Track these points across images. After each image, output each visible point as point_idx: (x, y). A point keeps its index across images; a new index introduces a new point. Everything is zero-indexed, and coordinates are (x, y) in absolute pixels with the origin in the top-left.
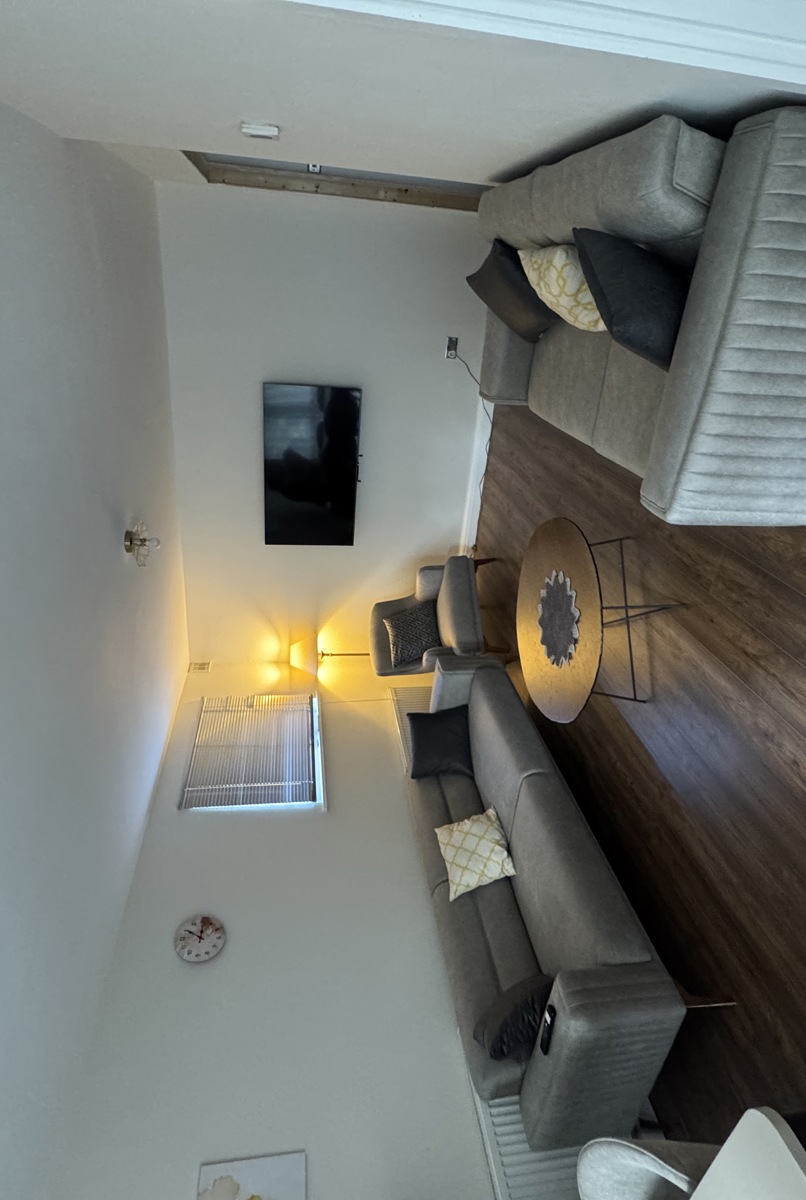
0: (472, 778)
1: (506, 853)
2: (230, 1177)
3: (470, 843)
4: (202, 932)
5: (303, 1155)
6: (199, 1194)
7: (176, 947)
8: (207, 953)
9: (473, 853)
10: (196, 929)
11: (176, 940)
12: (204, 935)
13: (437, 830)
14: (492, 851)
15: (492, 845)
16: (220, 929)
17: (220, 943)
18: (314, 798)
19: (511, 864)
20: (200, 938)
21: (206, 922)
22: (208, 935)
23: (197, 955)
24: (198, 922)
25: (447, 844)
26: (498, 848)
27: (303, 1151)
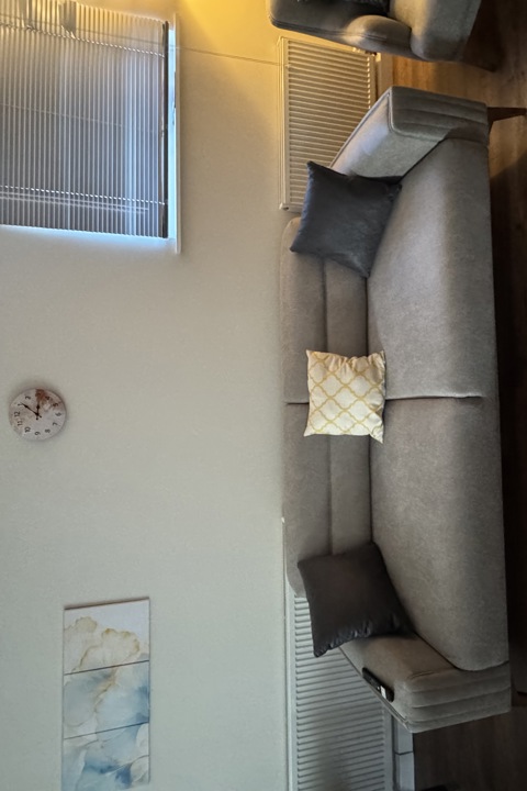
0: (365, 281)
1: (381, 422)
2: (89, 618)
3: (345, 398)
4: (38, 407)
5: (147, 602)
6: (64, 630)
7: (11, 423)
8: (47, 431)
9: (345, 410)
10: (32, 402)
11: (10, 416)
12: (40, 411)
13: (308, 352)
14: (367, 417)
15: (370, 411)
16: (60, 404)
17: (60, 420)
18: (164, 234)
19: (382, 433)
20: (37, 414)
21: (42, 395)
22: (47, 411)
23: (37, 433)
24: (33, 394)
25: (318, 385)
26: (374, 416)
27: (147, 598)
